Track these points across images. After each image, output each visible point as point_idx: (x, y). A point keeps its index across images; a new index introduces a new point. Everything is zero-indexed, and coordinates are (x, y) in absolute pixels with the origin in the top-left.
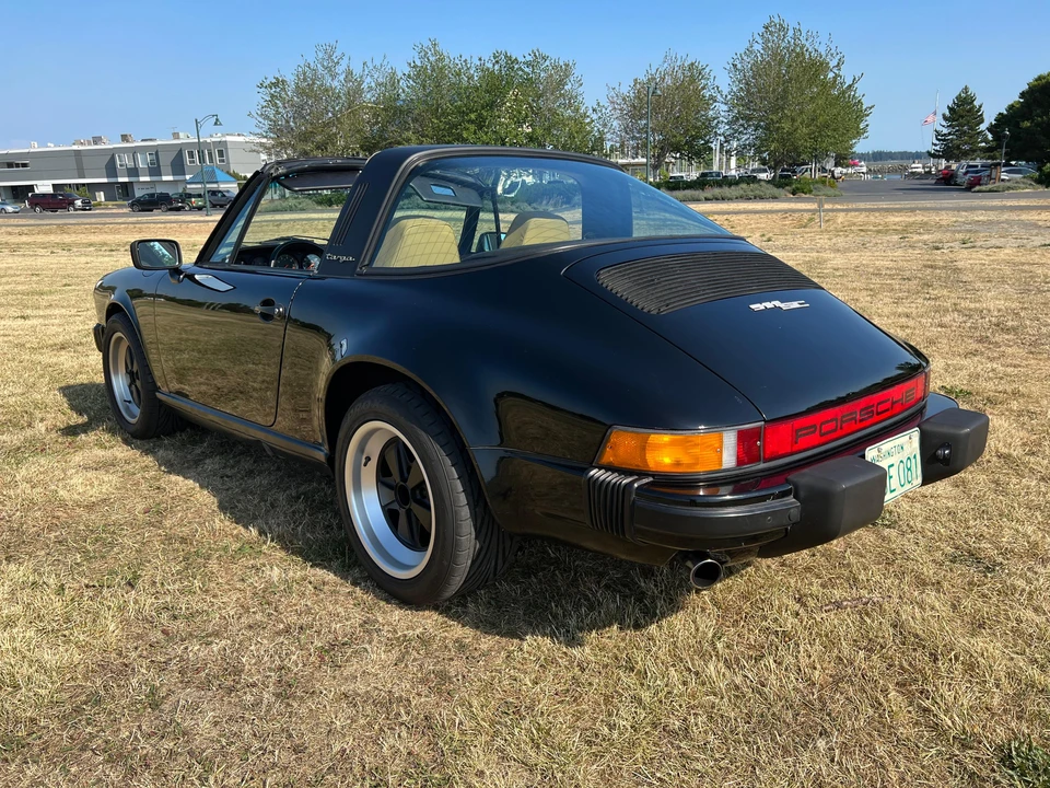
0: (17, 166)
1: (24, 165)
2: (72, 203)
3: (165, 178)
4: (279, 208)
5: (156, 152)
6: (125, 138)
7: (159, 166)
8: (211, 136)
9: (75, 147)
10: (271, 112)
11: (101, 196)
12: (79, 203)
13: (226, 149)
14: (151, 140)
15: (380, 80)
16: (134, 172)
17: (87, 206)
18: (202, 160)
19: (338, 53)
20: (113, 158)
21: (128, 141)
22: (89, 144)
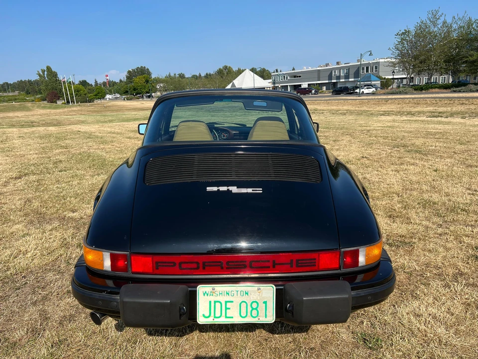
0: (297, 77)
1: (300, 76)
2: (311, 92)
3: (350, 80)
4: (395, 92)
5: (348, 68)
6: (338, 63)
7: (349, 75)
8: (374, 60)
9: (318, 69)
10: (400, 47)
11: (324, 88)
12: (313, 91)
13: (379, 65)
14: (348, 63)
15: (461, 25)
16: (338, 78)
17: (316, 93)
18: (367, 71)
19: (440, 14)
20: (332, 72)
21: (339, 65)
22: (324, 67)
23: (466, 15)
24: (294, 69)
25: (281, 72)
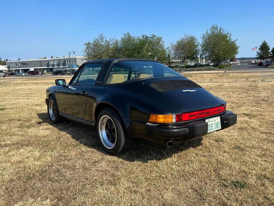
0: (26, 64)
1: (27, 64)
2: (38, 73)
3: (61, 67)
5: (59, 60)
6: (52, 57)
7: (60, 64)
8: (72, 56)
9: (40, 60)
10: (87, 50)
11: (45, 71)
12: (40, 73)
13: (76, 59)
14: (58, 58)
15: (114, 42)
16: (53, 65)
17: (42, 74)
18: (70, 62)
19: (103, 36)
20: (49, 62)
21: (52, 58)
22: (43, 59)
23: (115, 38)
24: (19, 60)
25: (10, 61)
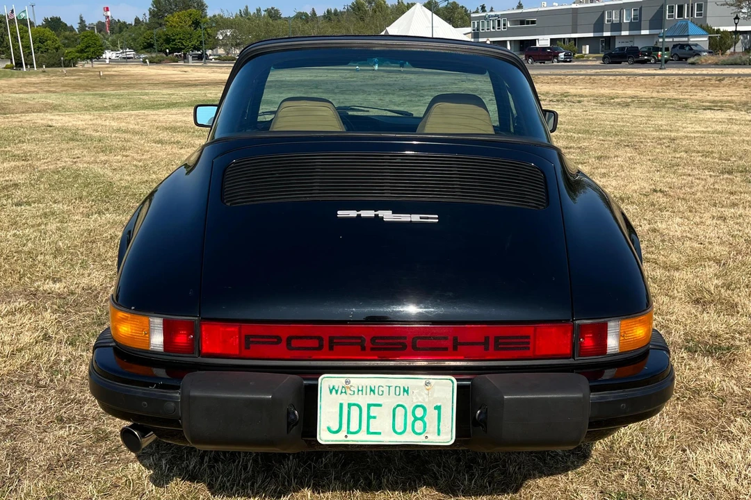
1: (533, 22)
2: (556, 56)
3: (644, 32)
4: (739, 61)
5: (640, 8)
7: (640, 21)
9: (574, 6)
11: (586, 49)
12: (562, 55)
13: (706, 3)
16: (617, 27)
17: (568, 58)
18: (680, 14)
20: (603, 15)
22: (587, 3)
24: (520, 6)
25: (491, 11)
